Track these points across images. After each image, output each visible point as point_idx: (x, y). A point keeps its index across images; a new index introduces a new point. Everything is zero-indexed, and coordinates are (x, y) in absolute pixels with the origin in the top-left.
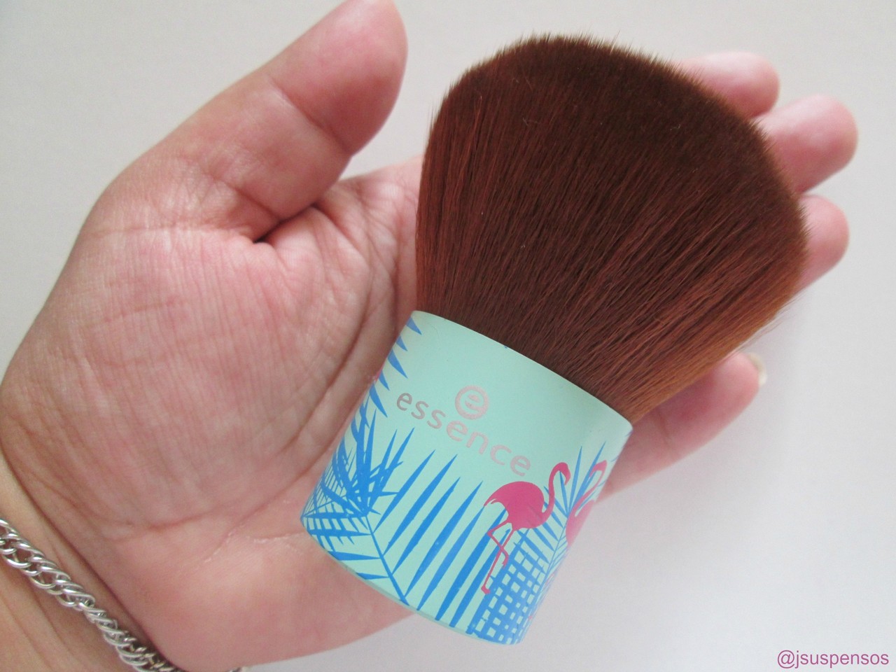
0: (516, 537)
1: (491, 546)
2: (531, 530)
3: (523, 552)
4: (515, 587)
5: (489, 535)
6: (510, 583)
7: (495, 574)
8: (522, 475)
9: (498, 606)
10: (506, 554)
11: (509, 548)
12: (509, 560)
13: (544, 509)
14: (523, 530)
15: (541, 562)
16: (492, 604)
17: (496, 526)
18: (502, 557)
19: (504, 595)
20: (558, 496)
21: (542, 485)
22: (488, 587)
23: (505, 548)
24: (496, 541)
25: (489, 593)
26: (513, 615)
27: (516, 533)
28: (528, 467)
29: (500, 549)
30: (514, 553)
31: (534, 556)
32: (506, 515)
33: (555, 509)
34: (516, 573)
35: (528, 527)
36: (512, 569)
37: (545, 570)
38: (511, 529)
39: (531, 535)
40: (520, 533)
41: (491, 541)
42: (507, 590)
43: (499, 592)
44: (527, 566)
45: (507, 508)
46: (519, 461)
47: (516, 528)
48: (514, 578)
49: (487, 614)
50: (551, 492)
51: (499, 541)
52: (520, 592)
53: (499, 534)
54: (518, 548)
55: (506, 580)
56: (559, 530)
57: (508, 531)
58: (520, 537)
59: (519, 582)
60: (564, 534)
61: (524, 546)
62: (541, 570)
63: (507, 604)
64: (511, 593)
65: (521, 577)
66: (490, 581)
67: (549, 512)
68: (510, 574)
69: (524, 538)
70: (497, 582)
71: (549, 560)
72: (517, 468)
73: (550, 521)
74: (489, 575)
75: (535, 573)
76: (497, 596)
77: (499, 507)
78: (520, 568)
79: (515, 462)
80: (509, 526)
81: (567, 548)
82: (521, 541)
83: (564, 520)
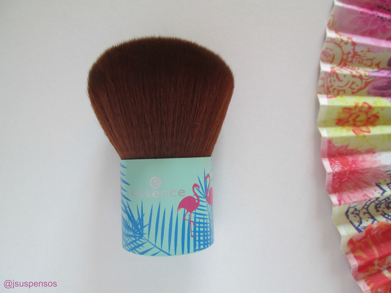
0: (193, 215)
1: (187, 223)
2: (196, 210)
3: (198, 218)
4: (202, 229)
5: (184, 219)
6: (199, 229)
7: (193, 230)
8: (184, 195)
9: (199, 238)
10: (193, 222)
11: (193, 219)
12: (195, 223)
13: (197, 201)
14: (194, 212)
15: (205, 217)
16: (197, 239)
17: (185, 216)
18: (192, 224)
19: (199, 234)
20: (199, 194)
21: (192, 194)
22: (193, 235)
23: (191, 220)
24: (187, 220)
25: (194, 236)
26: (206, 238)
27: (192, 214)
28: (184, 192)
29: (190, 221)
30: (195, 220)
31: (202, 217)
32: (186, 210)
33: (200, 199)
34: (199, 225)
35: (195, 210)
36: (197, 225)
37: (208, 218)
38: (190, 214)
39: (197, 211)
40: (194, 213)
41: (186, 221)
42: (199, 232)
43: (197, 234)
44: (202, 221)
45: (185, 208)
46: (181, 192)
47: (191, 212)
48: (199, 227)
49: (197, 243)
50: (196, 195)
51: (188, 219)
52: (204, 229)
53: (187, 217)
54: (195, 218)
55: (197, 229)
56: (205, 204)
57: (189, 215)
58: (194, 214)
59: (201, 227)
60: (208, 204)
61: (197, 216)
62: (207, 219)
63: (202, 236)
64: (201, 232)
65: (201, 225)
66: (193, 233)
67: (199, 201)
68: (197, 227)
69: (196, 214)
70: (195, 231)
71: (207, 214)
72: (181, 194)
73: (201, 203)
74: (191, 231)
75: (205, 221)
76: (197, 236)
77: (182, 210)
78: (199, 223)
79: (179, 193)
80: (189, 213)
81: (212, 206)
82: (195, 215)
83: (205, 200)
